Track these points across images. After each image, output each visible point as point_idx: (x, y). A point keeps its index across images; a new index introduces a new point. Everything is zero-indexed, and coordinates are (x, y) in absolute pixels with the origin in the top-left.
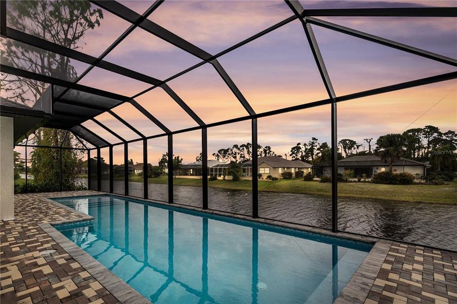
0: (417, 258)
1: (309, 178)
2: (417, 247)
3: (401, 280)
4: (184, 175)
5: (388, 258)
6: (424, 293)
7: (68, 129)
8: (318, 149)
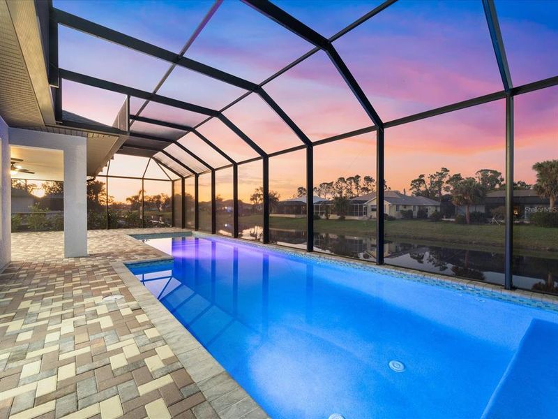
7: (151, 157)
8: (447, 182)
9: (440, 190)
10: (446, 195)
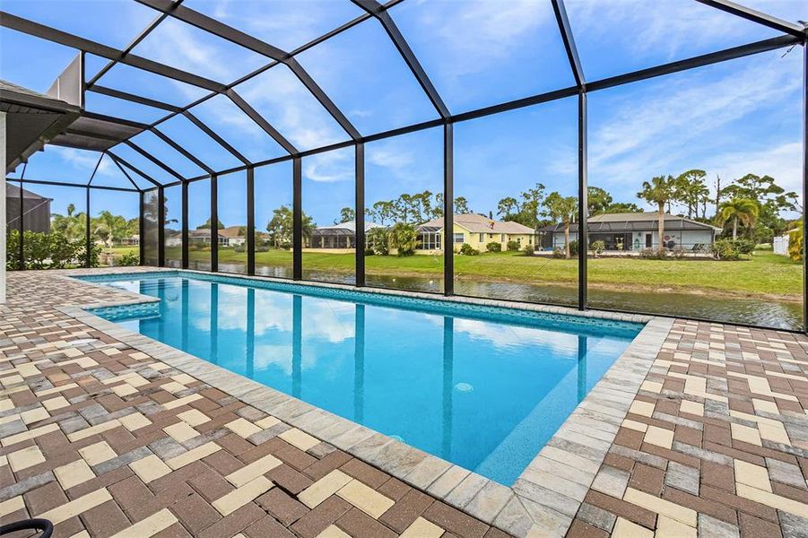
0: (712, 336)
1: (529, 253)
2: (712, 324)
3: (693, 359)
4: (314, 247)
5: (670, 337)
6: (729, 373)
7: (105, 151)
8: (543, 204)
9: (535, 213)
10: (544, 221)
